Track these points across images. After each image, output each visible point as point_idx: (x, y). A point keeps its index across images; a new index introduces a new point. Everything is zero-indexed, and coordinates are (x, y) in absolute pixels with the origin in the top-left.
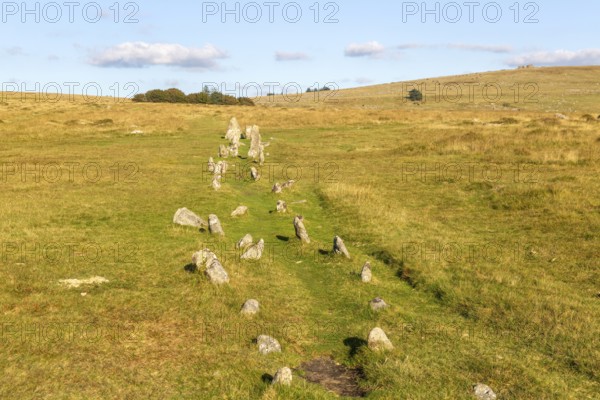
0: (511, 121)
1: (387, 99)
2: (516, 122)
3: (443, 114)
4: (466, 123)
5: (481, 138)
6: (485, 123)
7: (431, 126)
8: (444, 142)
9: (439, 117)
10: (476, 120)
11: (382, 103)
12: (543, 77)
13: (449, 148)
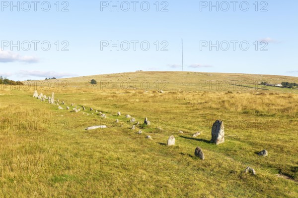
0: (128, 92)
1: (82, 83)
2: (130, 93)
3: (106, 90)
4: (114, 93)
5: (117, 97)
6: (120, 93)
7: (102, 94)
8: (107, 98)
9: (104, 91)
10: (117, 92)
11: (79, 85)
12: (146, 75)
13: (108, 99)
